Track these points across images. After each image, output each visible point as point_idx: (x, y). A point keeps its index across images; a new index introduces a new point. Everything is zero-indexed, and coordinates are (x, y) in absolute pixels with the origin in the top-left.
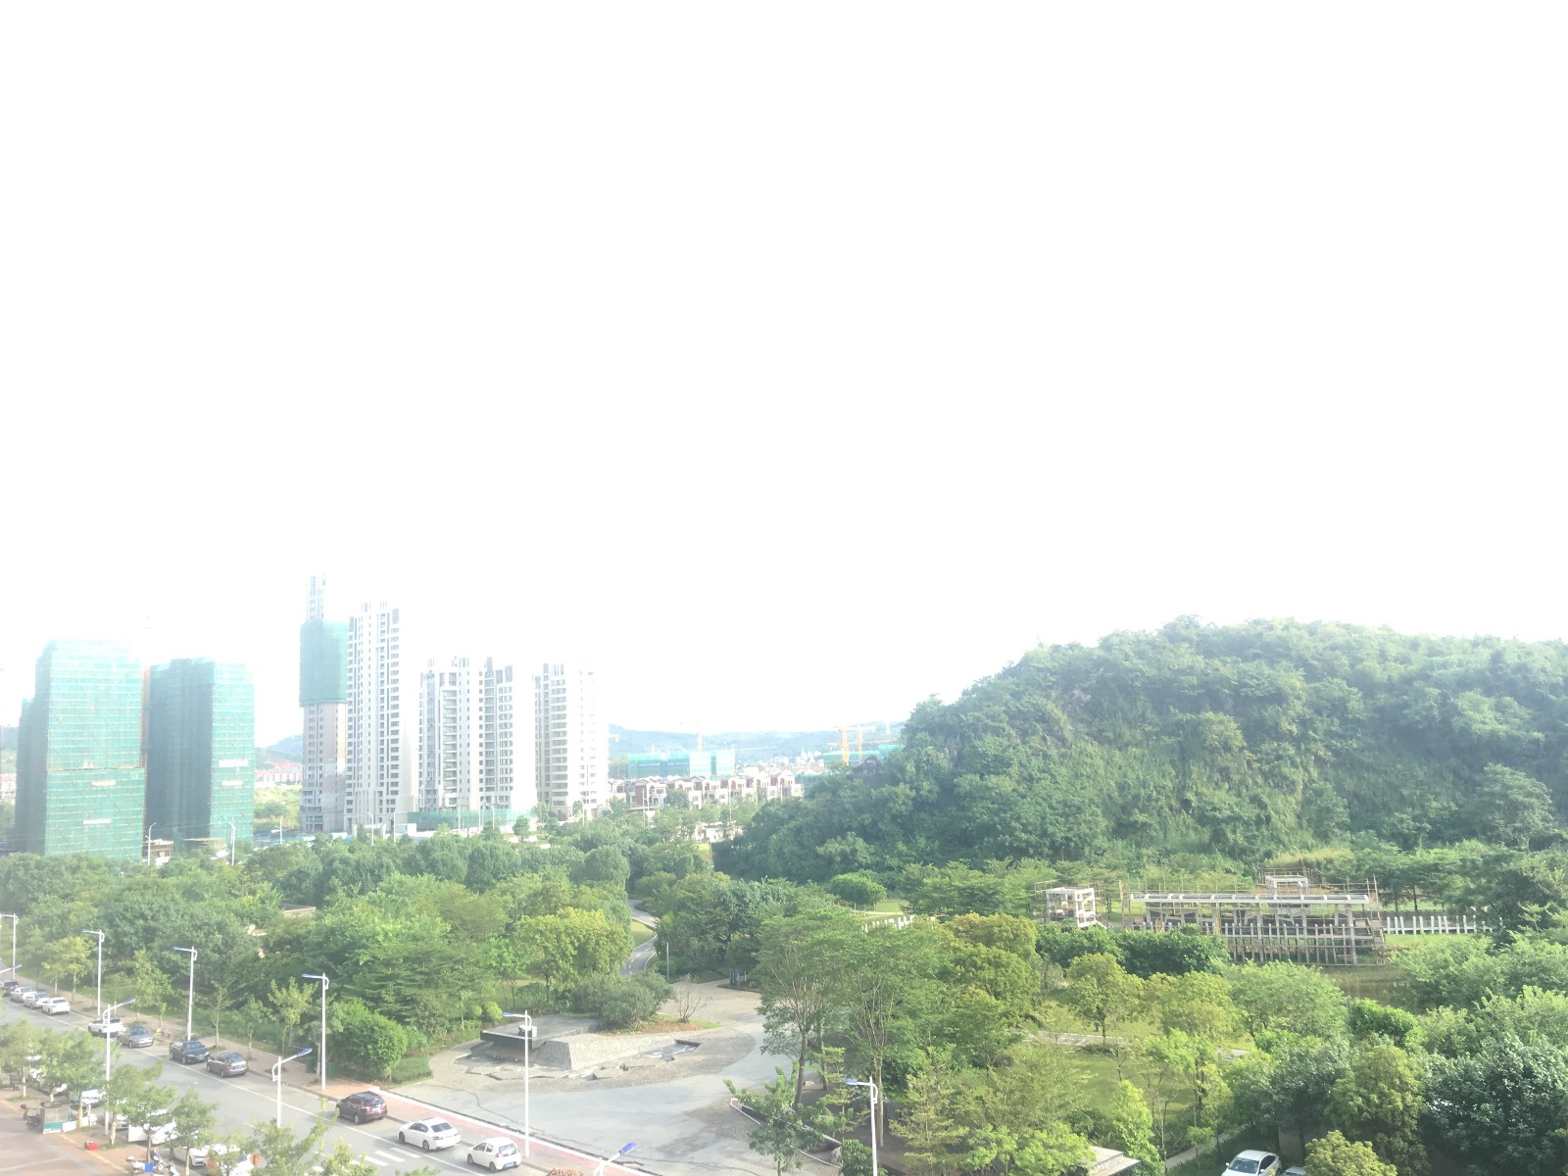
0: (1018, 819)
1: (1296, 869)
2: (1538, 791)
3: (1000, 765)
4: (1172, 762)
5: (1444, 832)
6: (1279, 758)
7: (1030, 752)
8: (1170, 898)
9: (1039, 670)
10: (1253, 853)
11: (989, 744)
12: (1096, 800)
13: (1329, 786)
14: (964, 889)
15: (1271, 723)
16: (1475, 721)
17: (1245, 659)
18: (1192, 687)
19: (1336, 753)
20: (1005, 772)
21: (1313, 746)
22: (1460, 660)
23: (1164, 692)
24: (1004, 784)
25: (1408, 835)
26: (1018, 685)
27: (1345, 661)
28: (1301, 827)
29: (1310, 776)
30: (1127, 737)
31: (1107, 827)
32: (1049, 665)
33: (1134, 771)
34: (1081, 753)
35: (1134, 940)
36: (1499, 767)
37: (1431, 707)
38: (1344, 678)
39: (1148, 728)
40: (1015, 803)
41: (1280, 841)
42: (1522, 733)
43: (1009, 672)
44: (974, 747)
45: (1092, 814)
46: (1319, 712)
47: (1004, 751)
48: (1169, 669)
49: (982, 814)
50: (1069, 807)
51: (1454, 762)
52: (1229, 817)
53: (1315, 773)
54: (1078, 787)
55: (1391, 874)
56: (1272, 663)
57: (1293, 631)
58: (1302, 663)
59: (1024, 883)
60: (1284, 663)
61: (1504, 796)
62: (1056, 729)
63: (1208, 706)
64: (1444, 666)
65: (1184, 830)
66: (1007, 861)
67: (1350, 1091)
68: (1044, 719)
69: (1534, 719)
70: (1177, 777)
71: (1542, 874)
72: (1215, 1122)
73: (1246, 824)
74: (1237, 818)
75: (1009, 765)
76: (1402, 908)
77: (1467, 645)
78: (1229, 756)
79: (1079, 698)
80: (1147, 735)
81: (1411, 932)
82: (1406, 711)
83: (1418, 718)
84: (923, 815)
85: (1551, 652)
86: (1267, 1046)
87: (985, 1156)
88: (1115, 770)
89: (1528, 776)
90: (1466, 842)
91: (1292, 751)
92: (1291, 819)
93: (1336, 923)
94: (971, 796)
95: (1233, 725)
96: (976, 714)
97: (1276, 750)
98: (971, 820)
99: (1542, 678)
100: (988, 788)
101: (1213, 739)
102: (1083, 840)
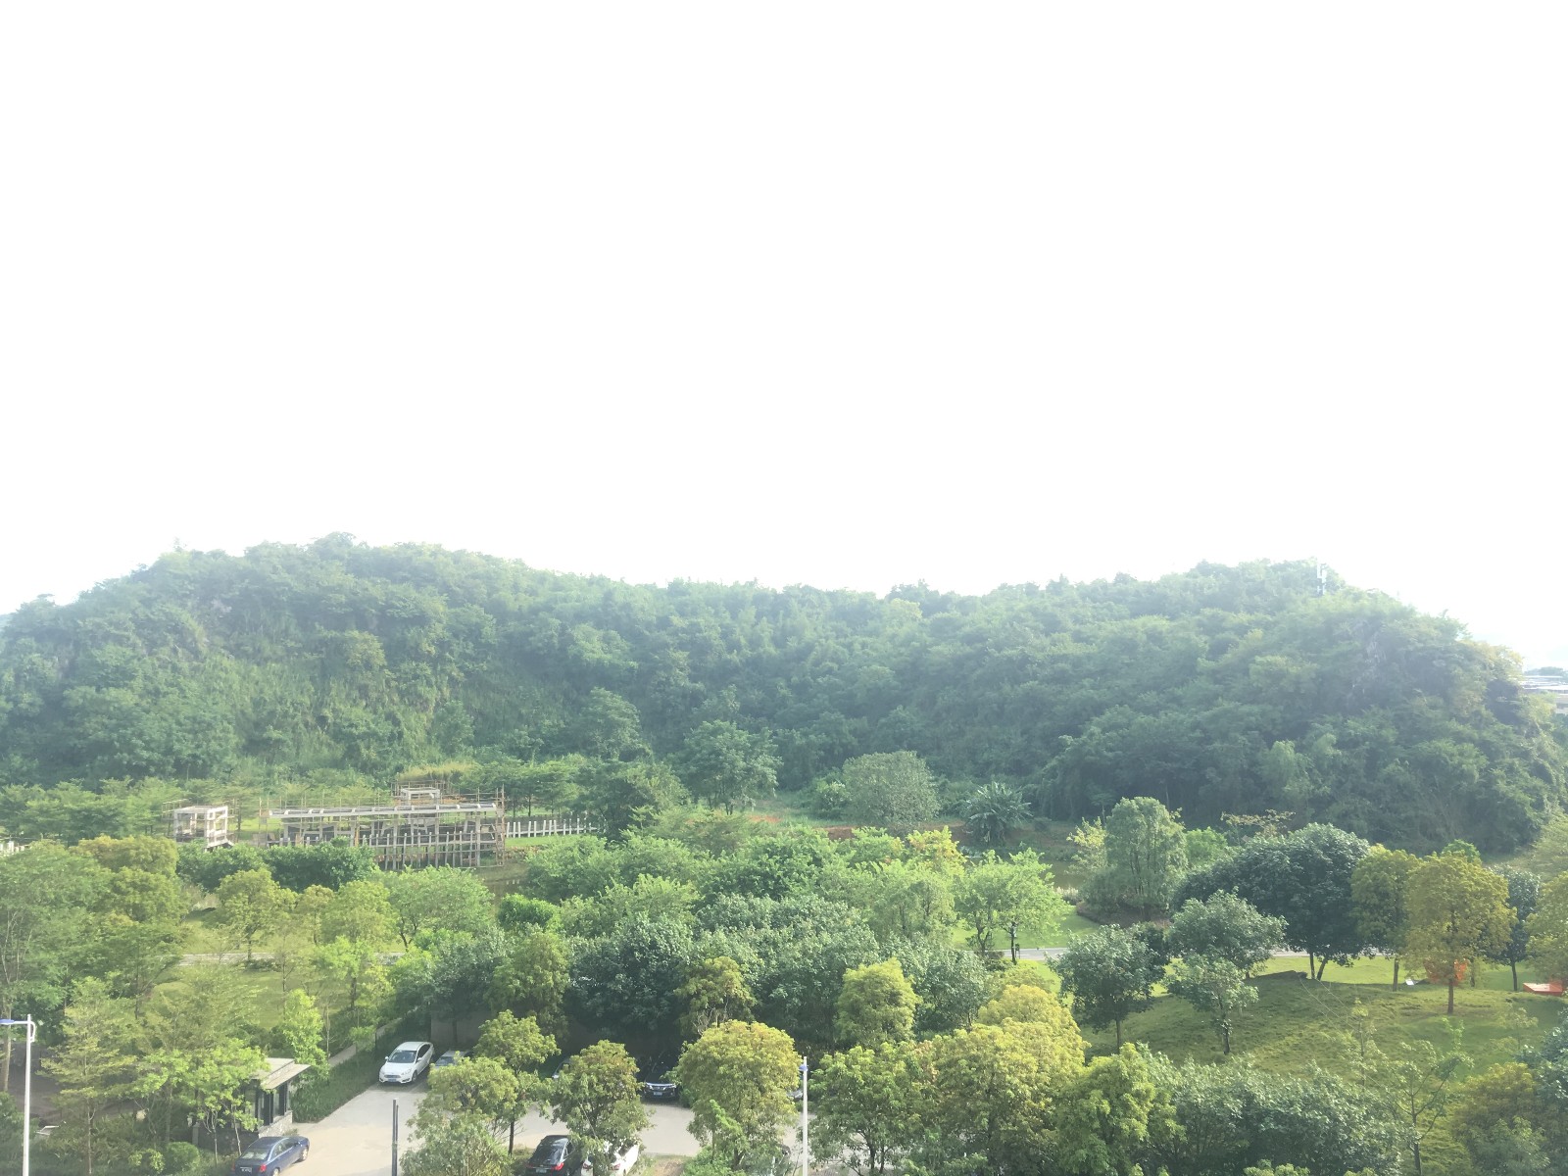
0: (140, 736)
1: (428, 781)
2: (630, 712)
3: (122, 676)
4: (312, 679)
5: (551, 748)
6: (416, 677)
7: (157, 663)
8: (310, 813)
9: (176, 576)
10: (385, 767)
11: (110, 654)
12: (230, 716)
13: (461, 704)
14: (79, 812)
15: (412, 644)
16: (586, 650)
17: (394, 581)
18: (340, 605)
19: (468, 674)
20: (126, 685)
21: (448, 668)
22: (579, 596)
23: (310, 609)
24: (125, 697)
25: (524, 749)
26: (150, 592)
27: (484, 589)
28: (430, 742)
29: (442, 695)
30: (268, 652)
31: (237, 744)
32: (189, 572)
33: (272, 686)
34: (215, 667)
35: (282, 855)
36: (602, 691)
37: (552, 636)
38: (481, 606)
39: (291, 644)
40: (138, 719)
41: (409, 757)
42: (621, 662)
43: (139, 577)
44: (91, 656)
45: (223, 731)
46: (456, 636)
47: (128, 662)
48: (318, 585)
49: (95, 730)
50: (199, 723)
51: (565, 684)
52: (365, 733)
53: (447, 692)
54: (210, 703)
55: (513, 785)
56: (418, 586)
57: (441, 557)
58: (446, 589)
59: (150, 804)
60: (430, 587)
61: (604, 716)
62: (190, 640)
63: (354, 626)
64: (565, 600)
65: (317, 746)
66: (128, 779)
67: (509, 975)
68: (178, 630)
69: (631, 650)
70: (315, 693)
71: (643, 781)
72: (376, 1020)
73: (380, 740)
74: (374, 734)
75: (133, 678)
76: (519, 814)
77: (585, 583)
78: (369, 674)
79: (218, 609)
80: (289, 651)
81: (526, 835)
82: (531, 639)
83: (540, 645)
84: (19, 731)
85: (648, 595)
86: (425, 945)
87: (155, 1081)
88: (252, 687)
89: (623, 699)
90: (570, 755)
91: (429, 672)
92: (421, 735)
93: (465, 830)
94: (84, 711)
95: (377, 645)
96: (97, 620)
97: (415, 670)
98: (83, 736)
99: (640, 615)
100: (104, 702)
101: (356, 657)
102: (213, 758)
